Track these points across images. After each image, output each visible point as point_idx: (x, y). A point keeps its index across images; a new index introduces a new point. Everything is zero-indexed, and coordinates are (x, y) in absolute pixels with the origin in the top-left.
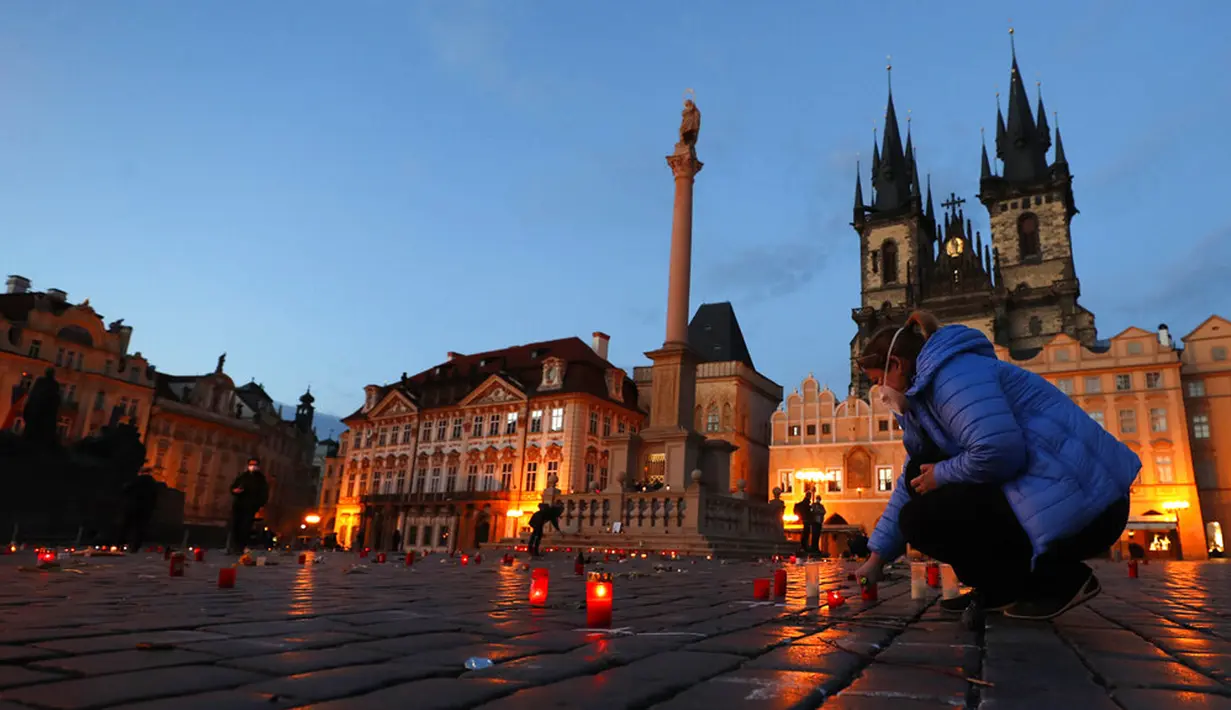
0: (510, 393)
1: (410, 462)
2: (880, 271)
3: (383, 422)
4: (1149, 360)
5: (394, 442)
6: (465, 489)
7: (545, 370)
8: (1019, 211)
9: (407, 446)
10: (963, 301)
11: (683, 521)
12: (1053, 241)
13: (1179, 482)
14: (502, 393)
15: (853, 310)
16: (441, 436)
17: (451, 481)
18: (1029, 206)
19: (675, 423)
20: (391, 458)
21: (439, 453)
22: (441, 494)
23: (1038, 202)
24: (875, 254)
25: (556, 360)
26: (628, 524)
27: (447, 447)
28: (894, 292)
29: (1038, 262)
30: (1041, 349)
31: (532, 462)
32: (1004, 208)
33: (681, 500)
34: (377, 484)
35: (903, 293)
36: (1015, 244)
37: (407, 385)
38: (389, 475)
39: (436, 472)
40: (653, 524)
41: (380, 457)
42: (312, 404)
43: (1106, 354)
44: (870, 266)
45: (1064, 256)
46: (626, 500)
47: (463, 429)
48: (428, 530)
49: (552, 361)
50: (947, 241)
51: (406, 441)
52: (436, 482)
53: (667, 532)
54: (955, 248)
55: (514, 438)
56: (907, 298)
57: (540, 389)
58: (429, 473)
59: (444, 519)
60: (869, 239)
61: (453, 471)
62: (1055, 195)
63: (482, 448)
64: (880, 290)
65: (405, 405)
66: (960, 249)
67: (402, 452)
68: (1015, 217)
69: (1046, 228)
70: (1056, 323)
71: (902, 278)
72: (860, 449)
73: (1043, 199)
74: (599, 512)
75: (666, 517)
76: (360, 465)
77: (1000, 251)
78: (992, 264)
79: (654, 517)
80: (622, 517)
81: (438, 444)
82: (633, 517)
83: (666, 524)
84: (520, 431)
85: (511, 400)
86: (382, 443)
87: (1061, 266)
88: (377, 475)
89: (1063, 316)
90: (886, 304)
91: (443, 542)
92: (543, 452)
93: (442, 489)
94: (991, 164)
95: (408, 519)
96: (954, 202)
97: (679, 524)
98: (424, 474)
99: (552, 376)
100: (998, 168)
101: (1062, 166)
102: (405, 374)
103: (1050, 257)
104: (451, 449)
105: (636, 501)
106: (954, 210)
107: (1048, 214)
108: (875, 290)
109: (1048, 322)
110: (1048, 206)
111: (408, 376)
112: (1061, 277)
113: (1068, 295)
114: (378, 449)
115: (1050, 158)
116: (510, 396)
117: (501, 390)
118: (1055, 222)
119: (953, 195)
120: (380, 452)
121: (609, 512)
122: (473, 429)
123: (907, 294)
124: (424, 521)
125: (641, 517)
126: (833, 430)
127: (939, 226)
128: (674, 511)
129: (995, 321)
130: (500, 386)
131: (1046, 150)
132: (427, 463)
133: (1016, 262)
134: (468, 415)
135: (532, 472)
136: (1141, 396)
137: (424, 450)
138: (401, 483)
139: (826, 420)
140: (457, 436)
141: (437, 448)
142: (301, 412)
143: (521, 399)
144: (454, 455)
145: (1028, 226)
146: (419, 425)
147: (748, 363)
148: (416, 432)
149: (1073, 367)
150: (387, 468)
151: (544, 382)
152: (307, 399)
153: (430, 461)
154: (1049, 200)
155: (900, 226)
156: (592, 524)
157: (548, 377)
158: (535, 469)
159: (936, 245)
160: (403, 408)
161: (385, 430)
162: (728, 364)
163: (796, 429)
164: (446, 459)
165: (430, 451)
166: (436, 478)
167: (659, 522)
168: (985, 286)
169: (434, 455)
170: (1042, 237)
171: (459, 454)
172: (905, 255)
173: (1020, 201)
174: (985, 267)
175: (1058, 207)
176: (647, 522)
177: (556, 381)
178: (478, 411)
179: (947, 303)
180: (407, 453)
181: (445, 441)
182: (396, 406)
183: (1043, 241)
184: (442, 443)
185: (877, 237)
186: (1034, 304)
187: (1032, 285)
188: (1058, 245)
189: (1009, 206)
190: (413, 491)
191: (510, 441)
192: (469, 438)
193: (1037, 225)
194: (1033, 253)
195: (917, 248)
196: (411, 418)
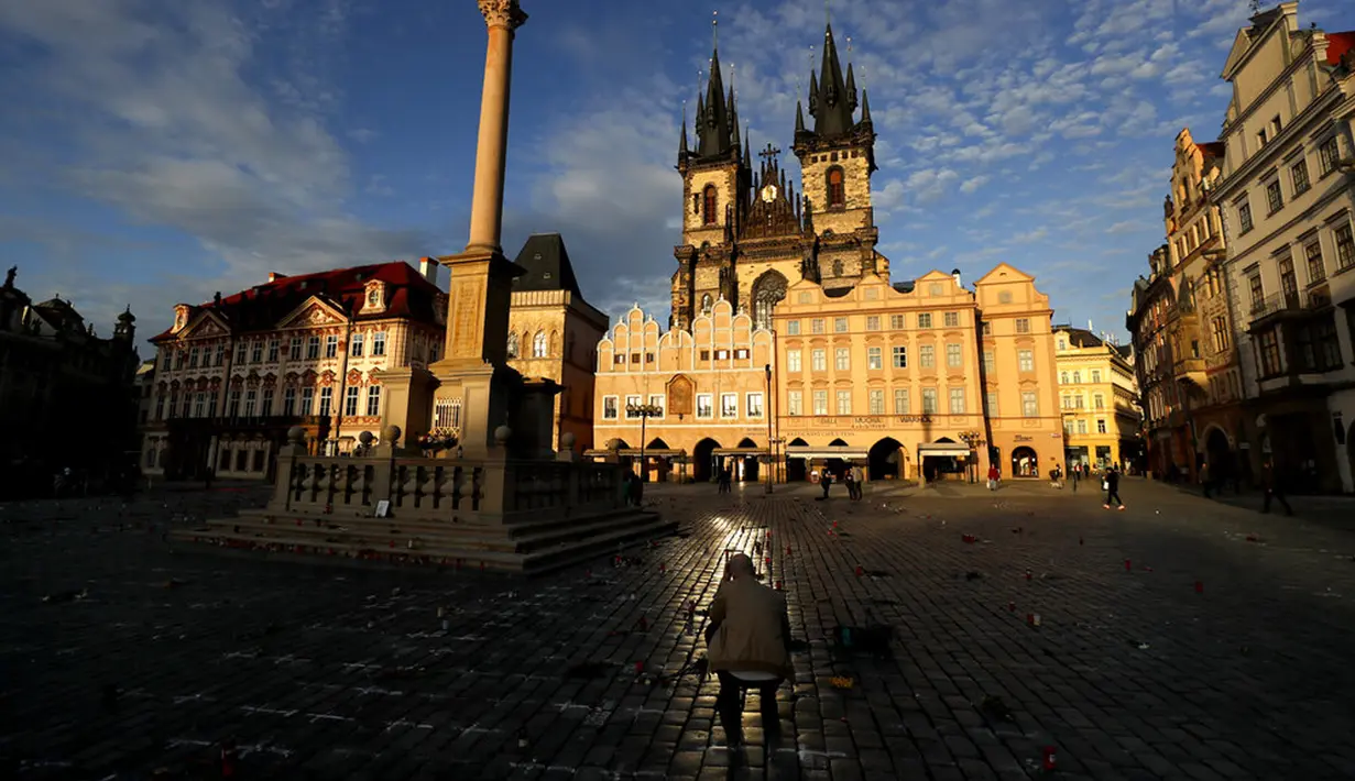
0: (330, 315)
1: (223, 384)
2: (701, 213)
3: (194, 343)
4: (948, 301)
5: (206, 364)
6: (282, 414)
7: (367, 294)
8: (828, 164)
9: (220, 368)
10: (775, 243)
11: (480, 502)
12: (856, 193)
13: (970, 412)
14: (321, 315)
15: (676, 247)
16: (257, 358)
17: (267, 405)
18: (837, 160)
19: (479, 353)
20: (203, 380)
21: (253, 376)
22: (255, 418)
23: (845, 157)
24: (697, 195)
25: (379, 282)
26: (399, 503)
27: (263, 369)
28: (713, 233)
29: (842, 210)
30: (853, 287)
31: (354, 387)
32: (815, 160)
33: (478, 470)
34: (187, 407)
35: (722, 233)
36: (823, 193)
37: (220, 305)
38: (201, 398)
39: (252, 395)
40: (436, 505)
41: (190, 379)
42: (133, 324)
43: (910, 294)
44: (692, 207)
45: (864, 206)
46: (397, 468)
47: (280, 352)
48: (243, 455)
49: (375, 284)
50: (763, 187)
51: (219, 363)
52: (251, 405)
53: (455, 520)
54: (769, 194)
55: (333, 361)
56: (725, 238)
57: (361, 312)
58: (244, 397)
59: (259, 443)
60: (692, 182)
61: (269, 394)
62: (860, 151)
63: (300, 371)
64: (701, 230)
65: (218, 326)
66: (774, 196)
67: (215, 374)
68: (824, 170)
69: (850, 180)
70: (856, 266)
71: (721, 220)
72: (682, 377)
73: (850, 154)
74: (359, 484)
75: (457, 495)
76: (169, 387)
77: (810, 198)
78: (803, 209)
79: (438, 495)
80: (391, 492)
81: (252, 366)
82: (407, 494)
83: (455, 506)
84: (341, 354)
85: (332, 322)
86: (194, 366)
87: (862, 215)
88: (189, 398)
89: (863, 260)
90: (705, 243)
91: (258, 466)
92: (365, 377)
93: (258, 413)
94: (804, 119)
95: (221, 443)
96: (770, 153)
97: (475, 507)
98: (238, 397)
99: (374, 299)
100: (810, 123)
101: (867, 125)
102: (218, 294)
103: (853, 207)
104: (267, 372)
105: (412, 468)
106: (770, 159)
107: (853, 167)
108: (694, 230)
109: (849, 265)
110: (854, 160)
111: (223, 297)
112: (862, 225)
113: (868, 241)
114: (189, 371)
115: (857, 115)
116: (331, 319)
117: (320, 312)
118: (858, 176)
119: (769, 145)
120: (192, 373)
121: (371, 485)
122: (290, 351)
123: (725, 234)
124: (237, 446)
125: (419, 493)
126: (656, 358)
127: (756, 174)
128: (468, 486)
129: (803, 263)
130: (320, 308)
131: (853, 110)
132: (241, 385)
133: (823, 210)
134: (285, 337)
135: (352, 397)
136: (940, 334)
137: (238, 372)
138: (213, 406)
139: (649, 350)
140: (273, 358)
141: (252, 371)
142: (119, 331)
143: (341, 321)
144: (270, 378)
145: (835, 179)
146: (232, 346)
147: (576, 294)
148: (229, 354)
149: (881, 305)
150: (199, 390)
151: (367, 305)
152: (127, 318)
153: (245, 383)
154: (854, 156)
155: (721, 172)
156: (347, 500)
157: (371, 300)
158: (356, 394)
159: (753, 190)
160: (216, 329)
161: (196, 351)
162: (556, 293)
163: (621, 357)
164: (262, 382)
165: (245, 374)
166: (251, 401)
167: (446, 502)
168: (796, 229)
169: (249, 378)
170: (847, 188)
171: (276, 377)
172: (724, 198)
173: (829, 154)
174: (795, 212)
175: (862, 161)
176: (427, 501)
177: (379, 306)
178: (296, 333)
179: (761, 244)
180: (220, 375)
181: (261, 363)
182: (208, 327)
183: (847, 192)
184: (259, 366)
185: (699, 181)
186: (836, 249)
187: (836, 232)
188: (860, 196)
189: (819, 158)
190: (227, 414)
191: (329, 365)
192: (288, 361)
193: (842, 177)
194: (839, 202)
195: (734, 192)
196: (224, 339)
